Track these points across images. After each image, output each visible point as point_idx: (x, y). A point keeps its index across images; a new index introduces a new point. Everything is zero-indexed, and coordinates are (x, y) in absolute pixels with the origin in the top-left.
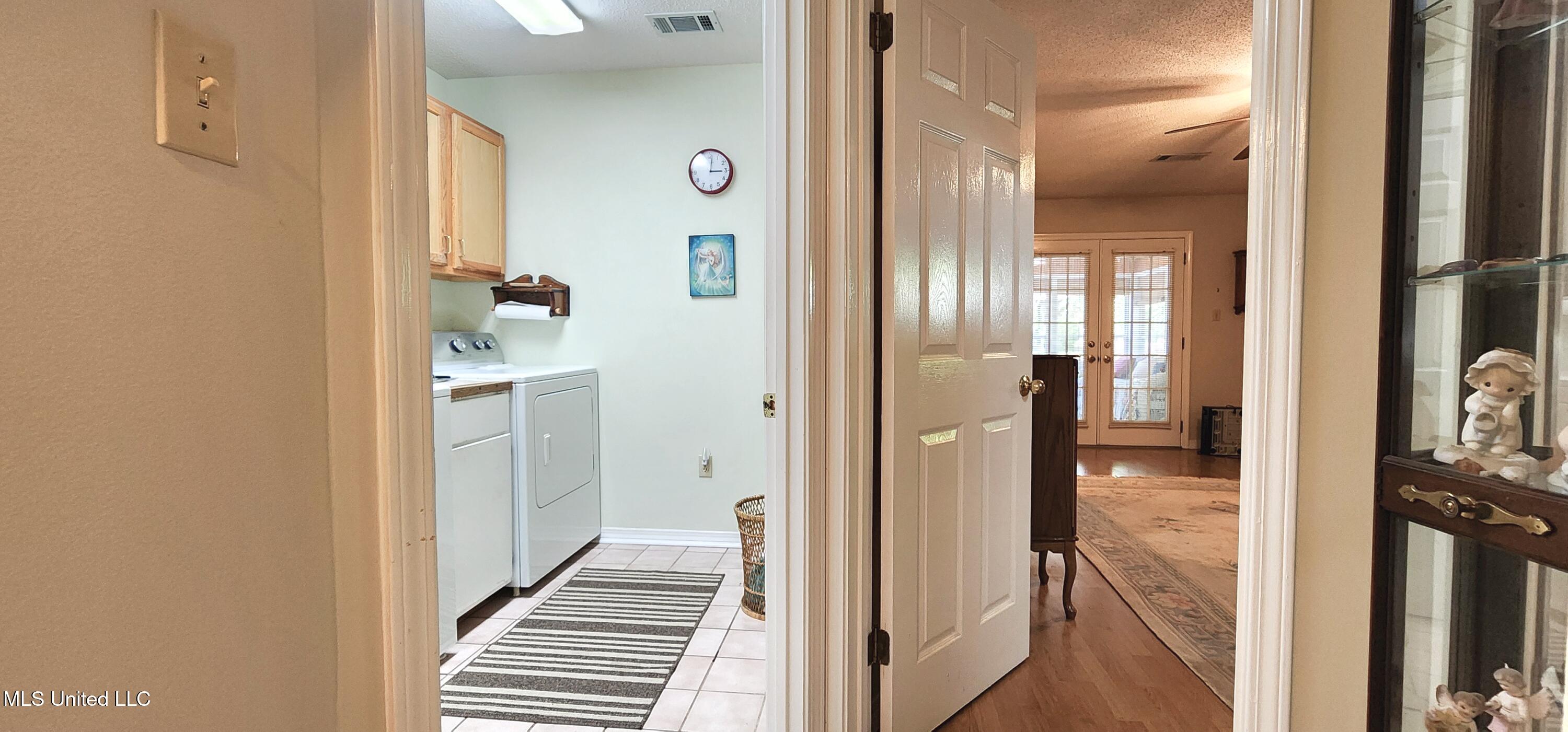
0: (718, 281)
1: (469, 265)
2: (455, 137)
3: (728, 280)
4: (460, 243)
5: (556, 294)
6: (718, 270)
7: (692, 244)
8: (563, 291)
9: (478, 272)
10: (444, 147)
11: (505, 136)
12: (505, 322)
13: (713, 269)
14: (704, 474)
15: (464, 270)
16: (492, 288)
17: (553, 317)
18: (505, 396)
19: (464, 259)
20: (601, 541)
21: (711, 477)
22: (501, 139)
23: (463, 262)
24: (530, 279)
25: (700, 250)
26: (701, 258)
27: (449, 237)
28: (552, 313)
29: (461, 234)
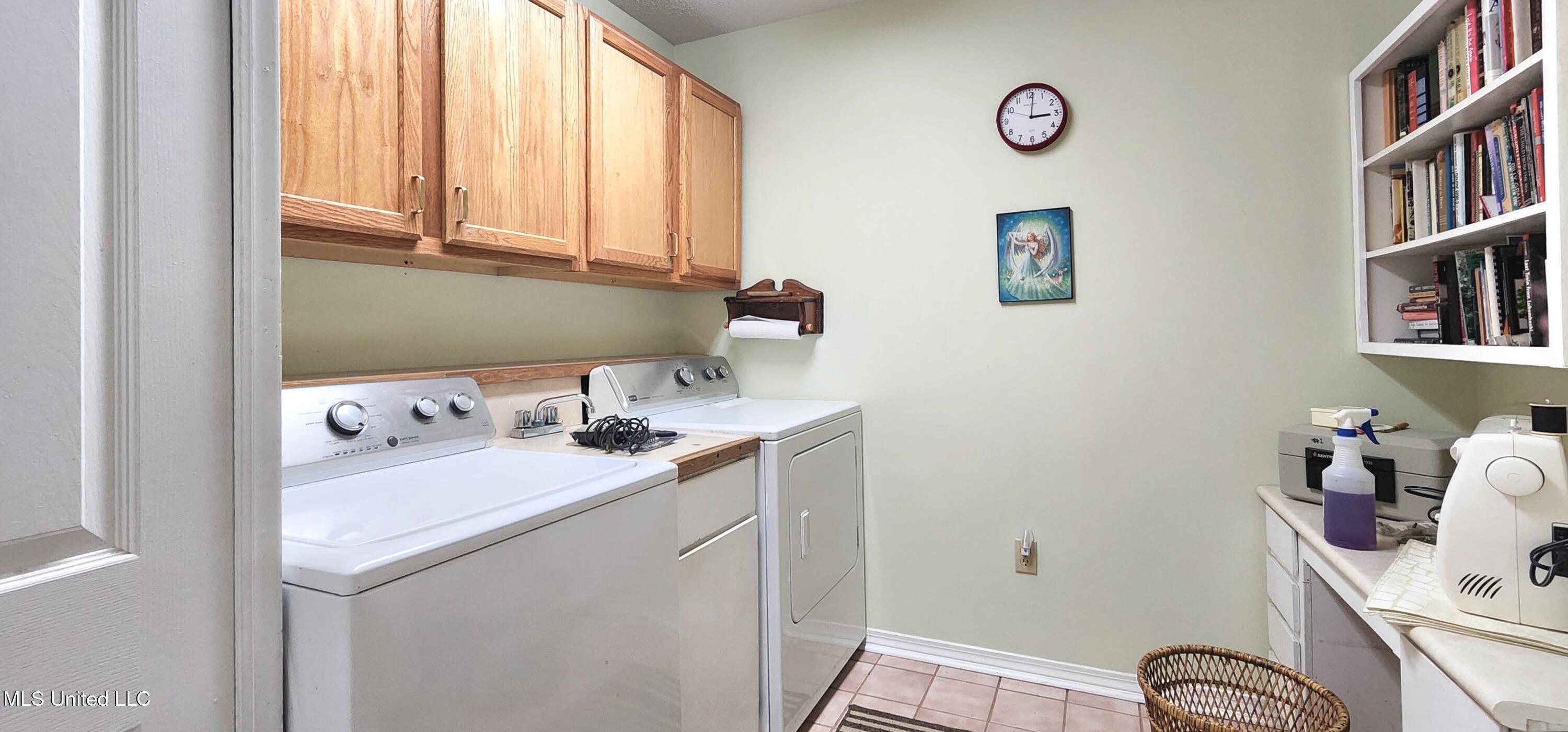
0: (1045, 279)
1: (699, 271)
2: (684, 104)
3: (1061, 278)
4: (689, 241)
5: (807, 305)
6: (1045, 262)
7: (1002, 227)
8: (814, 301)
9: (709, 279)
10: (670, 117)
11: (741, 106)
12: (741, 343)
13: (1036, 260)
14: (1024, 568)
15: (693, 276)
16: (726, 299)
17: (802, 336)
18: (750, 462)
19: (693, 262)
20: (868, 647)
21: (1036, 574)
22: (737, 108)
23: (692, 267)
24: (771, 284)
25: (1015, 234)
26: (1016, 246)
27: (675, 234)
28: (802, 330)
29: (689, 230)
